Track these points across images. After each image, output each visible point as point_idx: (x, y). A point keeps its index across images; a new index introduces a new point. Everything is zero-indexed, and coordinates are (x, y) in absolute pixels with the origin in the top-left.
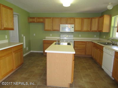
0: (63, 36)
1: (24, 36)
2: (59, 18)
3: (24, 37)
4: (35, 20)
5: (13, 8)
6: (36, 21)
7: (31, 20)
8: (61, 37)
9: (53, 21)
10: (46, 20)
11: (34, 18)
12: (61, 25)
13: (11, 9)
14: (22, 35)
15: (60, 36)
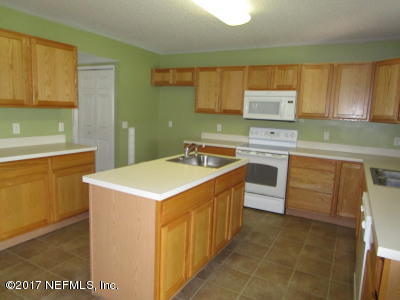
0: (257, 133)
1: (130, 125)
2: (244, 67)
3: (132, 131)
4: (169, 77)
5: (75, 44)
6: (171, 82)
7: (159, 77)
8: (251, 136)
9: (222, 77)
10: (203, 76)
11: (167, 71)
12: (247, 93)
13: (70, 48)
14: (125, 125)
15: (246, 134)
